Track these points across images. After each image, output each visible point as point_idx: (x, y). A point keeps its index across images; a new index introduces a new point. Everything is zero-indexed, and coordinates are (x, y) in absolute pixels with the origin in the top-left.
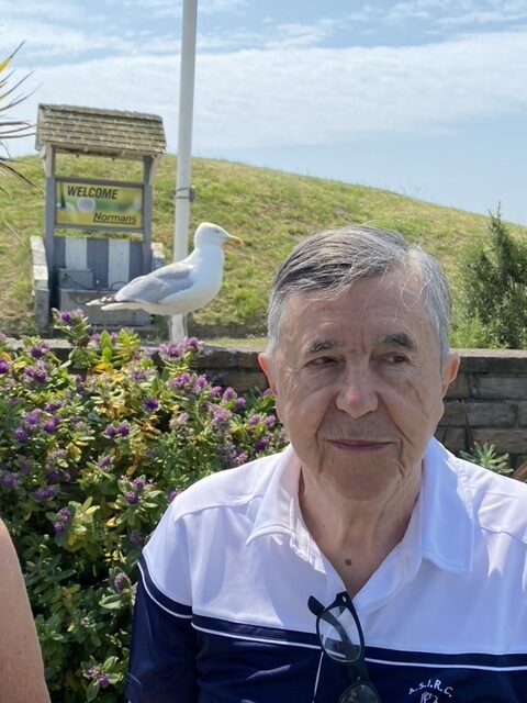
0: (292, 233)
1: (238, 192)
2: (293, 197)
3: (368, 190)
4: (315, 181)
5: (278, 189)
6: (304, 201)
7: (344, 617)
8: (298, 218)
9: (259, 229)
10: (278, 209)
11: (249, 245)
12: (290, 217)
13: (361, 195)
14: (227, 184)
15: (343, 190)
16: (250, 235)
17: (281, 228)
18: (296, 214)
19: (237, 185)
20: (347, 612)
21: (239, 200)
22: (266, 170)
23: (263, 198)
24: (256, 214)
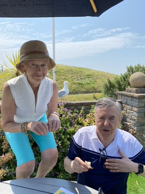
0: (72, 76)
1: (62, 70)
2: (72, 70)
3: (84, 68)
4: (75, 67)
5: (69, 69)
6: (74, 71)
7: (104, 152)
8: (73, 74)
9: (66, 76)
10: (69, 72)
11: (65, 79)
12: (71, 74)
13: (83, 69)
14: (60, 69)
15: (80, 69)
16: (65, 77)
17: (70, 76)
18: (72, 73)
19: (62, 69)
20: (105, 151)
21: (62, 71)
22: (67, 66)
23: (67, 71)
24: (66, 74)
